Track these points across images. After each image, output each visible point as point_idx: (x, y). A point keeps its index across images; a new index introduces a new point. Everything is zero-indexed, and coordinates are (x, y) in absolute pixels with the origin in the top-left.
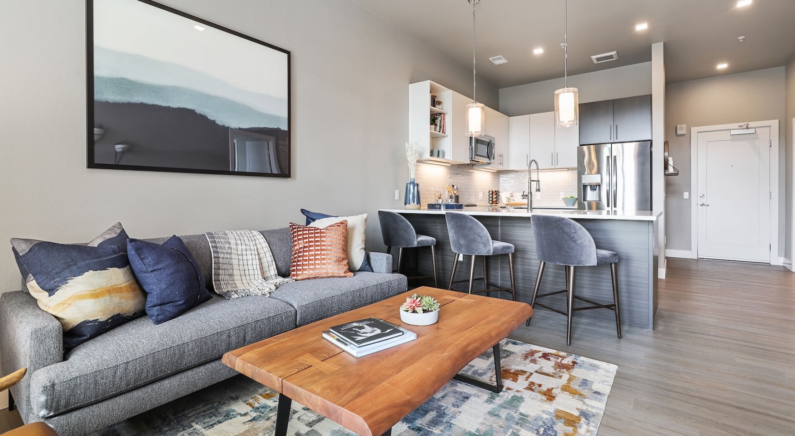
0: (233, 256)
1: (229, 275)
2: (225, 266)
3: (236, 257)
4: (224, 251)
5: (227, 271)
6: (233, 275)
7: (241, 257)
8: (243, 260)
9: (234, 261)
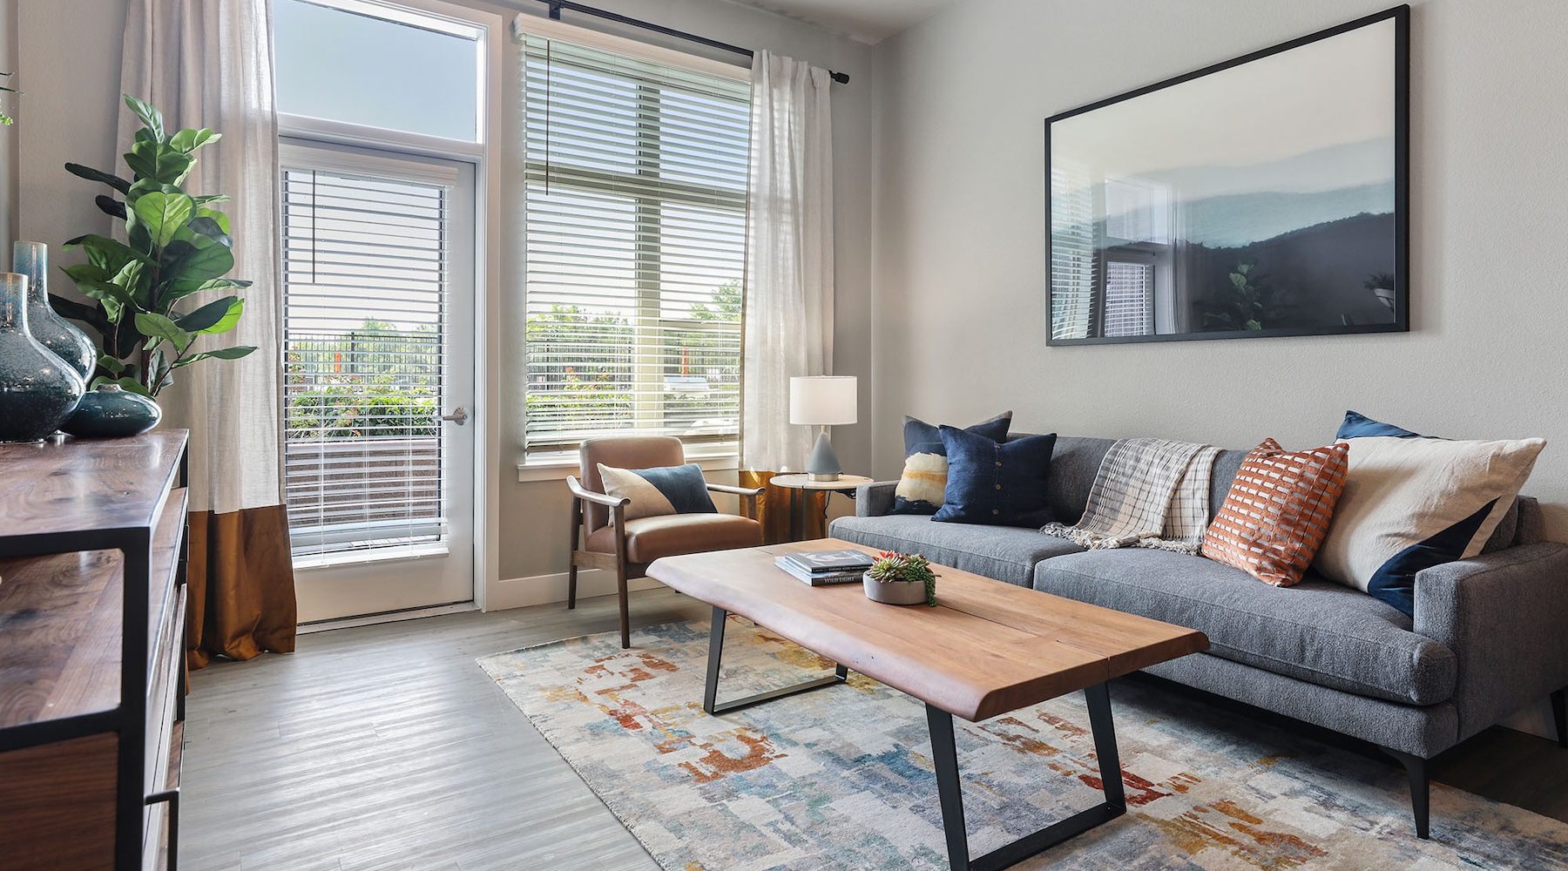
0: (1132, 482)
1: (1111, 509)
2: (1109, 494)
3: (1139, 484)
4: (1121, 470)
5: (1112, 502)
6: (1118, 512)
7: (1146, 487)
8: (1149, 493)
9: (1130, 489)
